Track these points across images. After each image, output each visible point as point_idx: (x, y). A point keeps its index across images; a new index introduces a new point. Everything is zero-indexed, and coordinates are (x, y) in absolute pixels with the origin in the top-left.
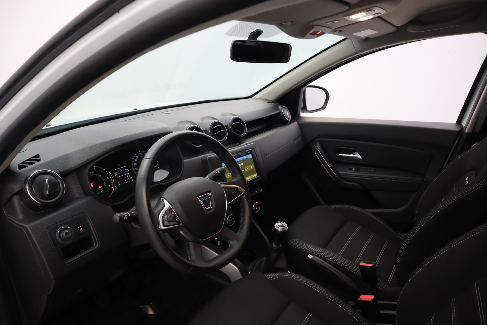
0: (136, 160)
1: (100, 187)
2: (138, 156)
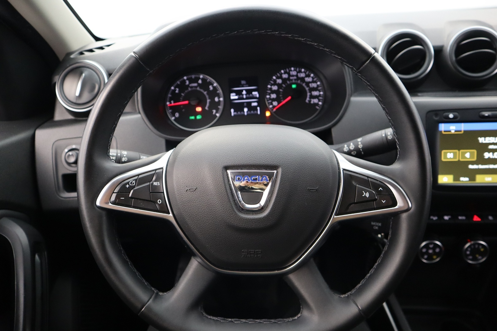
0: (279, 81)
1: (199, 109)
2: (285, 76)
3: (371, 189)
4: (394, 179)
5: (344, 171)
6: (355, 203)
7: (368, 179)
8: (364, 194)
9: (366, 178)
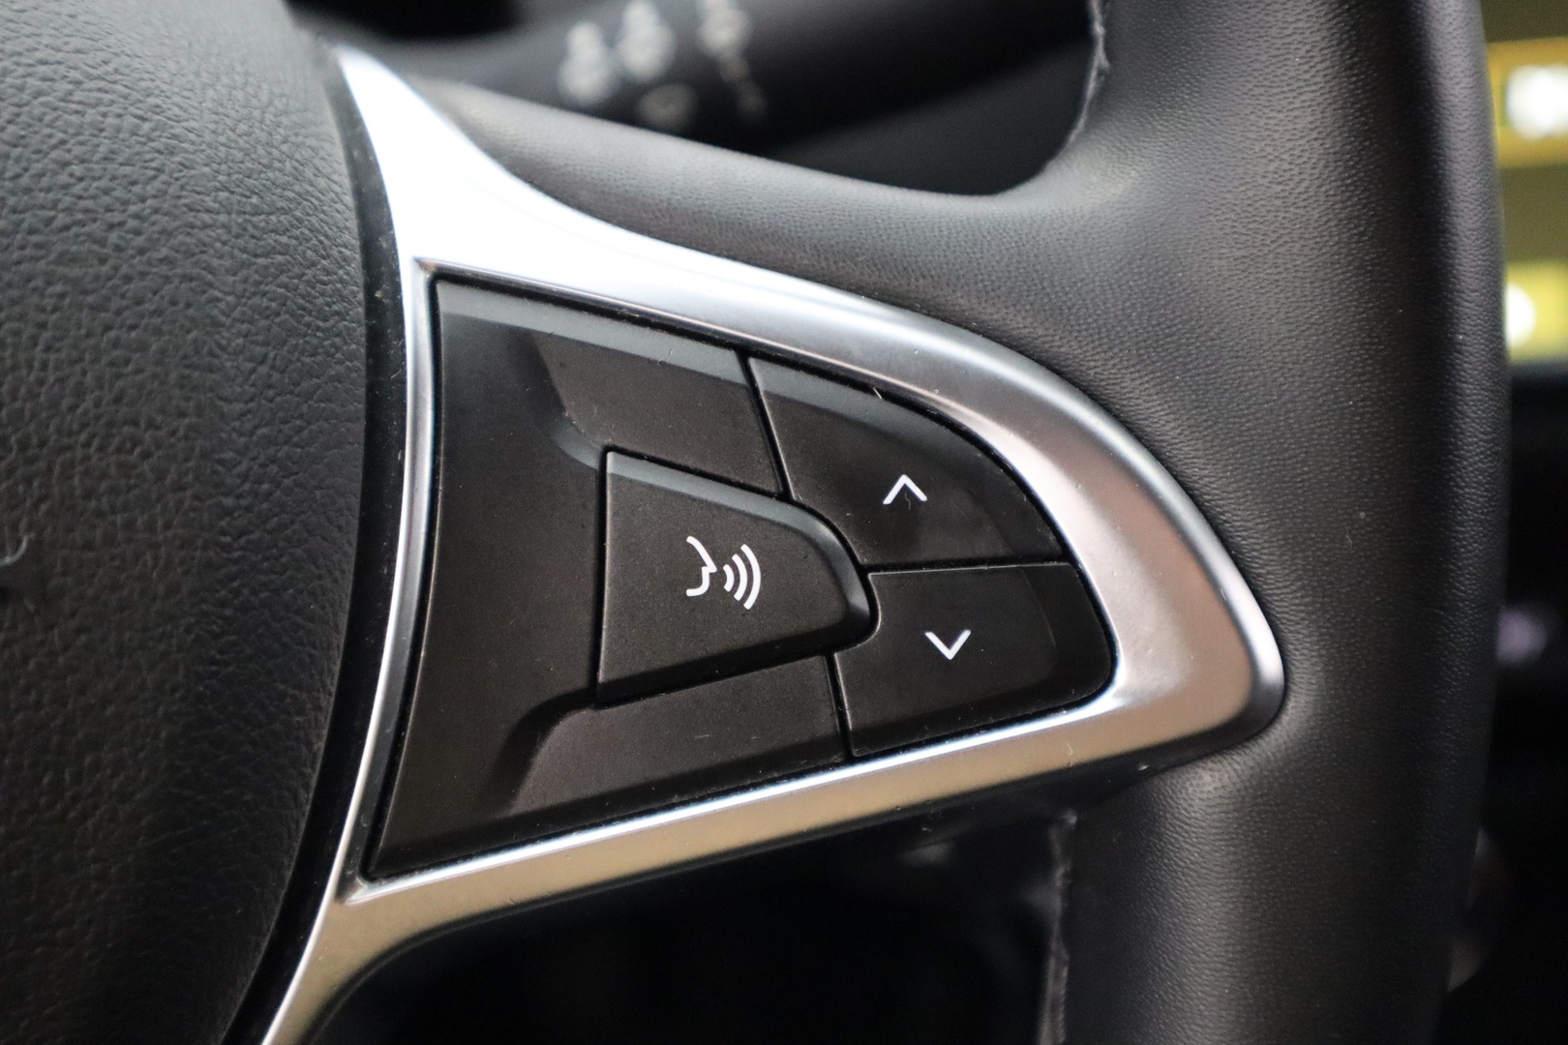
3: (784, 497)
4: (1065, 348)
5: (442, 289)
6: (596, 696)
7: (738, 377)
8: (709, 568)
9: (723, 365)
